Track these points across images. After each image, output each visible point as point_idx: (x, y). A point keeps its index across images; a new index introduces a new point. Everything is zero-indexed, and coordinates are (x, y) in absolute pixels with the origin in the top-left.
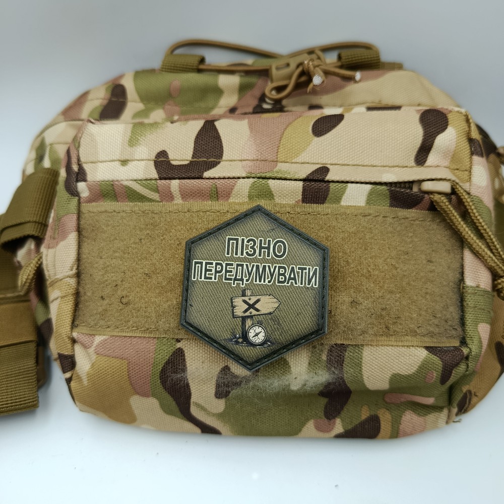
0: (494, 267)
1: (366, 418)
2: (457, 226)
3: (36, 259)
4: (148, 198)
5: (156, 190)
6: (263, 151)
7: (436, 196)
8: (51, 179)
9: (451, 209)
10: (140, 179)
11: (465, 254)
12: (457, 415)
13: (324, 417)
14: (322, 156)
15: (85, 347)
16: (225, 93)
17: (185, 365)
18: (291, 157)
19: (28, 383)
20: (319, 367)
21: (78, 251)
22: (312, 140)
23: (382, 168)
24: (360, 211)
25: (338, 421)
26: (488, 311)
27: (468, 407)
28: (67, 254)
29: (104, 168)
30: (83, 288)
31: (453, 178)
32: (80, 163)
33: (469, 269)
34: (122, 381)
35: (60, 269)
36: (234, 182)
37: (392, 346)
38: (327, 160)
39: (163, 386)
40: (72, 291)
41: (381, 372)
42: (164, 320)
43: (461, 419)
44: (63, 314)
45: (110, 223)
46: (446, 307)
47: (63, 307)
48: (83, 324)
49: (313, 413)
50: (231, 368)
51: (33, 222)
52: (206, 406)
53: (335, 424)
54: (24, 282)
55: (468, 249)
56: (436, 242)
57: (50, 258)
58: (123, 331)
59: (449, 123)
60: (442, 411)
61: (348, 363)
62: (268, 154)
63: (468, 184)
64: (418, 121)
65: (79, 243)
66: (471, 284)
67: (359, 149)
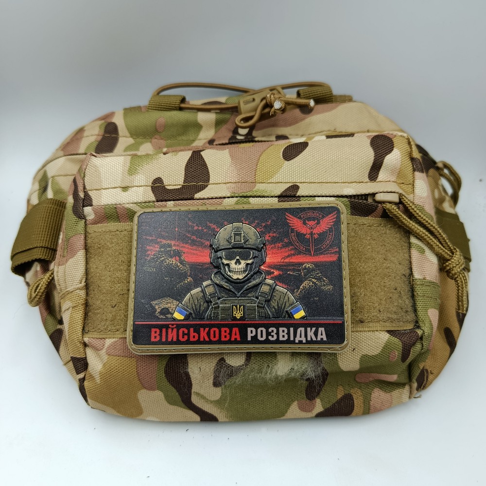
1: (341, 397)
3: (47, 275)
6: (243, 174)
7: (387, 205)
10: (140, 202)
12: (417, 390)
13: (306, 399)
14: (293, 177)
15: (96, 349)
16: (204, 128)
18: (267, 178)
21: (86, 266)
22: (284, 163)
23: (343, 184)
27: (426, 383)
29: (107, 194)
30: (92, 298)
31: (401, 191)
32: (85, 190)
33: (416, 264)
34: (131, 378)
35: (70, 283)
36: (221, 201)
37: (360, 331)
38: (297, 179)
39: (167, 380)
40: (82, 301)
44: (75, 322)
45: (114, 241)
47: (74, 316)
48: (93, 330)
49: (297, 395)
50: (226, 360)
51: (40, 247)
52: (206, 395)
53: (315, 404)
57: (61, 274)
59: (395, 145)
60: (404, 387)
62: (247, 177)
63: (412, 196)
64: (369, 145)
65: (86, 259)
66: (419, 277)
67: (322, 170)
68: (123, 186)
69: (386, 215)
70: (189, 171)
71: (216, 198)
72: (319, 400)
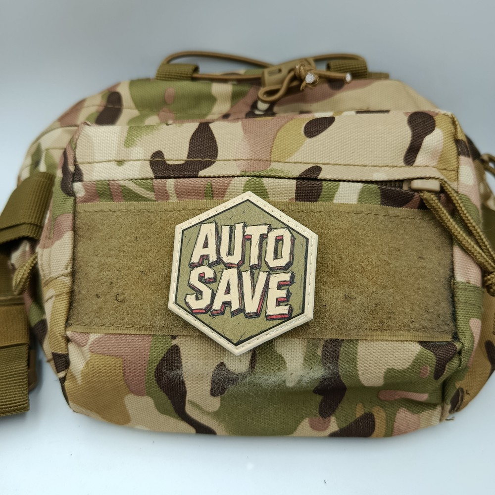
0: (483, 263)
1: (361, 416)
2: (446, 223)
3: (31, 259)
4: (144, 197)
5: (152, 189)
6: (257, 151)
7: (425, 194)
8: (47, 183)
9: (441, 206)
10: (136, 178)
11: (454, 250)
12: (450, 412)
13: (319, 415)
14: (314, 156)
15: (79, 345)
16: (218, 101)
17: (180, 363)
18: (285, 157)
19: (20, 385)
20: (314, 362)
21: (74, 250)
22: (305, 141)
23: (373, 168)
24: (352, 209)
25: (333, 419)
26: (479, 307)
27: (461, 405)
28: (62, 253)
29: (100, 169)
30: (78, 286)
31: (442, 177)
32: (76, 164)
33: (459, 265)
34: (116, 380)
35: (55, 268)
36: (229, 180)
37: (387, 340)
38: (319, 160)
39: (158, 384)
40: (67, 290)
41: (375, 368)
42: (159, 317)
43: (453, 417)
44: (57, 313)
45: (105, 222)
46: (438, 303)
47: (57, 305)
48: (77, 323)
49: (308, 411)
50: (227, 364)
51: (28, 224)
52: (202, 405)
53: (330, 422)
54: (18, 282)
55: (457, 246)
56: (427, 240)
57: (45, 258)
58: (118, 329)
59: (436, 124)
60: (435, 409)
61: (343, 358)
62: (261, 154)
63: (455, 183)
65: (74, 242)
66: (462, 280)
67: (349, 150)
68: (118, 160)
69: (423, 206)
71: (224, 177)
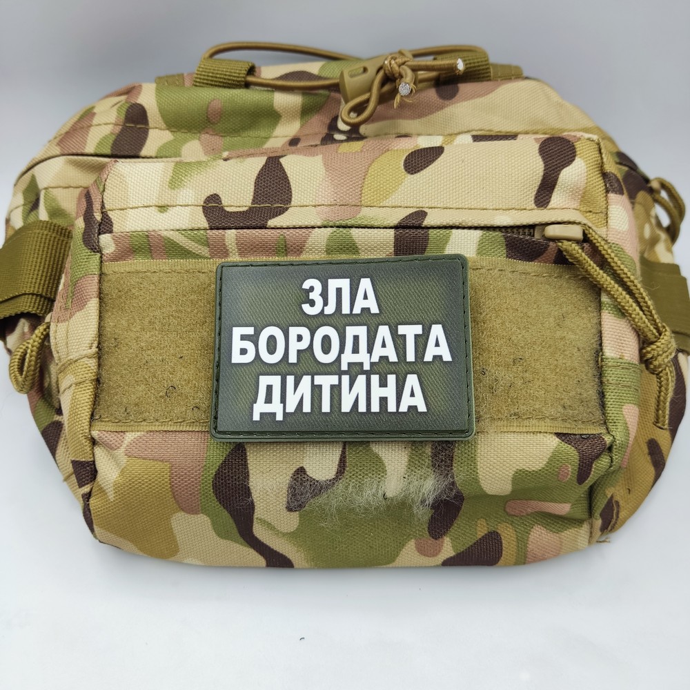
0: (643, 328)
1: (483, 537)
4: (194, 254)
5: (206, 243)
6: (343, 193)
7: (565, 243)
10: (184, 228)
12: (602, 530)
13: (428, 536)
14: (418, 198)
17: (246, 468)
18: (379, 200)
21: (100, 323)
22: (405, 177)
23: (494, 211)
25: (447, 541)
27: (616, 523)
28: (85, 327)
29: (135, 216)
30: (107, 372)
32: (105, 210)
34: (161, 493)
35: (74, 347)
36: (307, 232)
37: (514, 432)
38: (424, 202)
39: (217, 498)
40: (91, 376)
41: (501, 469)
44: (78, 406)
48: (107, 420)
50: (307, 470)
52: (275, 523)
53: (442, 545)
57: (60, 335)
58: (165, 425)
59: (578, 153)
60: (582, 526)
62: (348, 197)
63: (604, 229)
64: (537, 151)
65: (100, 312)
66: (612, 355)
67: (463, 189)
68: (160, 205)
69: (562, 259)
70: (261, 187)
71: (300, 228)
72: (448, 539)
